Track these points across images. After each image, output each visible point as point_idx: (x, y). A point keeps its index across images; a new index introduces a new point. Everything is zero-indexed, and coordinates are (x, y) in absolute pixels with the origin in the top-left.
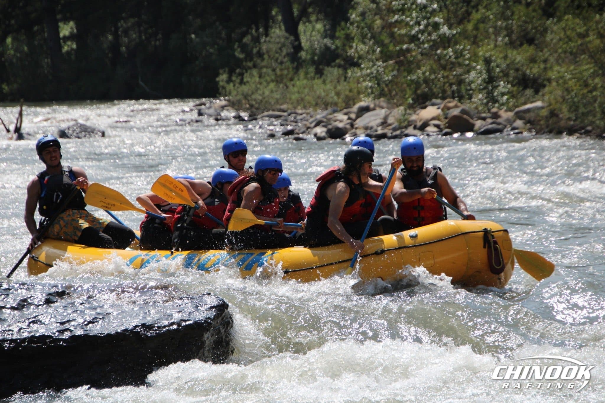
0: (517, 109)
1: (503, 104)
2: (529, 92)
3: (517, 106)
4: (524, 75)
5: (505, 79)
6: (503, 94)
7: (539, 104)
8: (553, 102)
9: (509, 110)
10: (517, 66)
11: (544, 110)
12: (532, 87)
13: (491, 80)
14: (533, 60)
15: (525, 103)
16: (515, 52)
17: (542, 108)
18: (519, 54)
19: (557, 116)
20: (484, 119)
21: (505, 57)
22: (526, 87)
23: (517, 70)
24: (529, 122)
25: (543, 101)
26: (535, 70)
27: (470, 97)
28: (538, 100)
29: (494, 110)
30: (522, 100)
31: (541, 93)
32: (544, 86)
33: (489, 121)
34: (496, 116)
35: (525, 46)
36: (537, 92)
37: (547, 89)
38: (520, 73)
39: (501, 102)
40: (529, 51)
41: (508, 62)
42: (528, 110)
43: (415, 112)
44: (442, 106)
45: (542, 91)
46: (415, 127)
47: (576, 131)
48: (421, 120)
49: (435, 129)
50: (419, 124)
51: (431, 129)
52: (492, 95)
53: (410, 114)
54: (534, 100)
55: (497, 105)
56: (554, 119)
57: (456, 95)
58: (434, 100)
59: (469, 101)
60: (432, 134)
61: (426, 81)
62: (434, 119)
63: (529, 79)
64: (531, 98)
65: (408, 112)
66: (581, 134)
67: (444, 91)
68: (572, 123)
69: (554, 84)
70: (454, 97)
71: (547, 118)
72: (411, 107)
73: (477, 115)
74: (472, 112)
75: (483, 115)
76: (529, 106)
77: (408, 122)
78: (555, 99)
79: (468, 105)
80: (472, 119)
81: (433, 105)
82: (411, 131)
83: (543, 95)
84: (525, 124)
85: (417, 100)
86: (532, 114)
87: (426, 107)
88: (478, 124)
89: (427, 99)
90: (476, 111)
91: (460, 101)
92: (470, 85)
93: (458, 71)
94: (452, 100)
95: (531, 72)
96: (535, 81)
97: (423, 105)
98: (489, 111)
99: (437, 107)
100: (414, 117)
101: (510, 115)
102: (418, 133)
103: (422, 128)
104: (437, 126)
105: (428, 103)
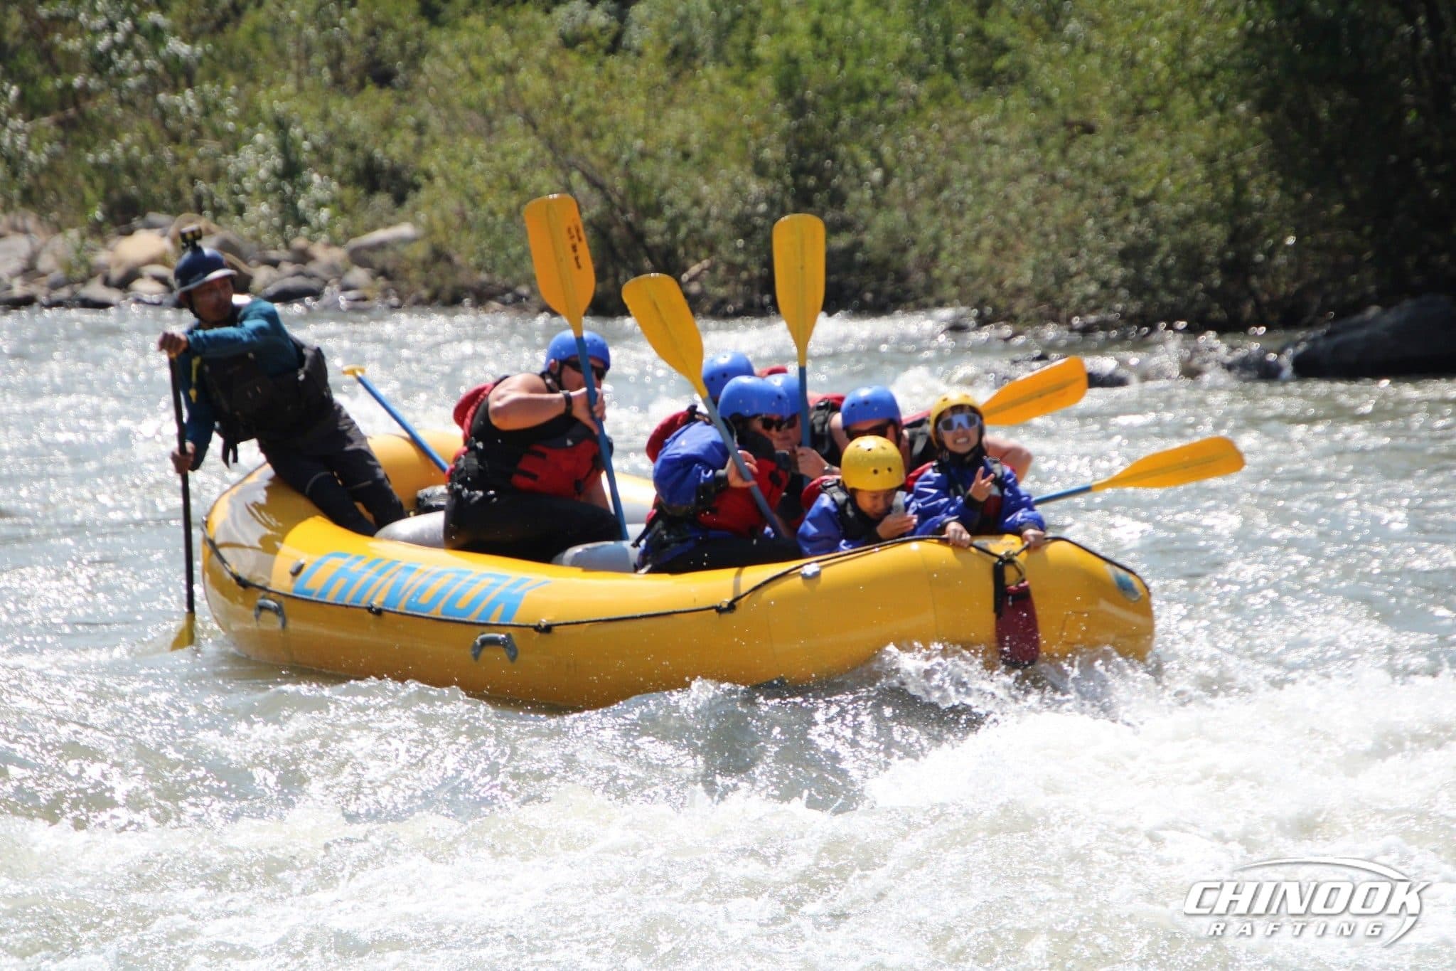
0: (354, 243)
1: (320, 229)
2: (382, 200)
3: (355, 235)
4: (370, 159)
5: (323, 168)
6: (319, 205)
7: (406, 230)
8: (439, 225)
9: (334, 243)
10: (356, 138)
11: (416, 245)
12: (388, 190)
13: (291, 171)
14: (388, 124)
15: (373, 228)
16: (346, 104)
17: (414, 240)
18: (355, 108)
19: (449, 259)
20: (275, 264)
21: (325, 116)
22: (373, 188)
23: (352, 147)
24: (383, 273)
25: (415, 223)
26: (395, 150)
27: (240, 210)
28: (405, 220)
29: (300, 242)
30: (367, 218)
31: (408, 205)
32: (417, 188)
33: (288, 268)
34: (303, 257)
35: (371, 90)
36: (400, 200)
37: (423, 195)
38: (359, 154)
39: (314, 222)
40: (380, 100)
41: (331, 127)
42: (382, 246)
43: (105, 242)
44: (172, 230)
45: (413, 199)
46: (107, 282)
47: (492, 297)
48: (119, 264)
49: (157, 287)
50: (116, 274)
51: (146, 287)
52: (294, 205)
53: (93, 250)
54: (393, 219)
55: (304, 230)
56: (442, 266)
57: (206, 203)
58: (153, 217)
59: (237, 219)
60: (146, 298)
61: (132, 168)
62: (153, 261)
63: (380, 169)
64: (385, 215)
65: (90, 242)
66: (504, 303)
67: (177, 195)
68: (483, 277)
69: (440, 182)
70: (200, 210)
71: (424, 262)
72: (97, 230)
73: (257, 254)
74: (246, 247)
75: (273, 254)
76: (380, 235)
77: (90, 267)
78: (444, 219)
79: (235, 230)
80: (246, 262)
81: (150, 226)
82: (96, 290)
83: (415, 209)
84: (374, 278)
85: (110, 214)
86: (390, 254)
87: (130, 233)
88: (261, 275)
89: (135, 214)
90: (255, 244)
91: (215, 219)
92: (238, 181)
93: (210, 146)
94: (195, 215)
95: (385, 153)
96: (395, 173)
97: (123, 228)
98: (287, 244)
99: (157, 231)
100: (102, 257)
101: (338, 254)
102: (113, 295)
103: (125, 283)
104: (162, 280)
105: (136, 221)
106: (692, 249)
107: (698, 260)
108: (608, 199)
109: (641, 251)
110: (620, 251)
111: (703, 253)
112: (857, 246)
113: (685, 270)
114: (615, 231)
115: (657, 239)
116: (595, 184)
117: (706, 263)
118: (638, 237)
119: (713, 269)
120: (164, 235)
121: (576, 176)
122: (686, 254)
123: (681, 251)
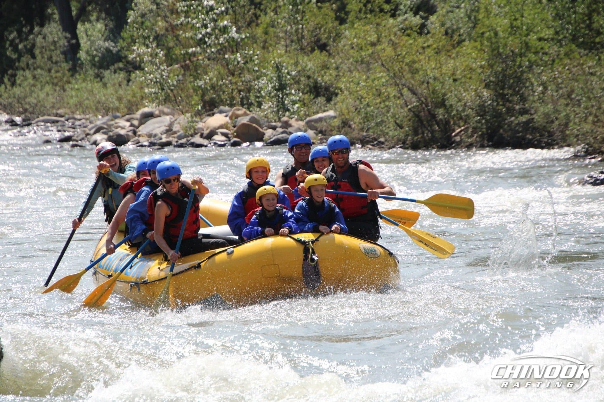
0: (308, 119)
1: (294, 113)
2: (321, 100)
3: (309, 116)
4: (316, 82)
5: (296, 86)
6: (294, 103)
7: (331, 113)
8: (345, 111)
9: (300, 119)
10: (309, 73)
11: (335, 120)
12: (324, 95)
13: (282, 87)
14: (325, 67)
15: (317, 113)
16: (306, 58)
17: (335, 117)
18: (310, 61)
19: (350, 126)
20: (274, 128)
21: (297, 64)
22: (317, 95)
23: (309, 77)
24: (321, 132)
25: (335, 110)
26: (327, 78)
27: (260, 105)
28: (331, 109)
29: (285, 119)
30: (315, 108)
31: (332, 102)
32: (337, 95)
33: (280, 130)
34: (286, 125)
35: (317, 52)
36: (329, 100)
37: (339, 97)
38: (311, 80)
39: (292, 110)
40: (319, 57)
41: (299, 68)
42: (320, 120)
43: (201, 119)
44: (230, 114)
45: (335, 100)
46: (202, 136)
47: (368, 142)
48: (208, 128)
49: (223, 138)
50: (206, 132)
51: (218, 138)
52: (283, 103)
53: (197, 122)
54: (326, 109)
55: (287, 113)
56: (347, 129)
57: (245, 102)
58: (222, 108)
59: (258, 109)
60: (219, 143)
61: (213, 87)
62: (221, 127)
63: (320, 87)
64: (323, 107)
65: (194, 119)
66: (373, 145)
67: (232, 98)
68: (365, 134)
69: (346, 92)
70: (242, 105)
71: (338, 128)
72: (198, 114)
73: (267, 124)
74: (262, 122)
75: (274, 124)
76: (320, 115)
77: (195, 129)
78: (348, 108)
79: (257, 113)
80: (262, 128)
81: (221, 112)
82: (197, 139)
83: (335, 104)
84: (317, 134)
85: (203, 107)
86: (324, 123)
87: (213, 114)
88: (268, 133)
89: (215, 107)
90: (266, 119)
91: (248, 109)
92: (260, 92)
93: (248, 77)
94: (240, 108)
95: (322, 79)
96: (327, 89)
97: (211, 112)
98: (280, 119)
99: (224, 114)
100: (200, 125)
101: (302, 123)
102: (205, 142)
103: (209, 136)
104: (225, 135)
105: (216, 110)
106: (457, 122)
107: (460, 127)
108: (420, 100)
109: (434, 123)
110: (425, 122)
111: (462, 124)
112: (531, 120)
113: (454, 131)
114: (422, 114)
115: (441, 117)
116: (414, 93)
117: (463, 128)
118: (434, 116)
119: (466, 130)
120: (226, 116)
121: (406, 89)
122: (454, 123)
123: (452, 123)
